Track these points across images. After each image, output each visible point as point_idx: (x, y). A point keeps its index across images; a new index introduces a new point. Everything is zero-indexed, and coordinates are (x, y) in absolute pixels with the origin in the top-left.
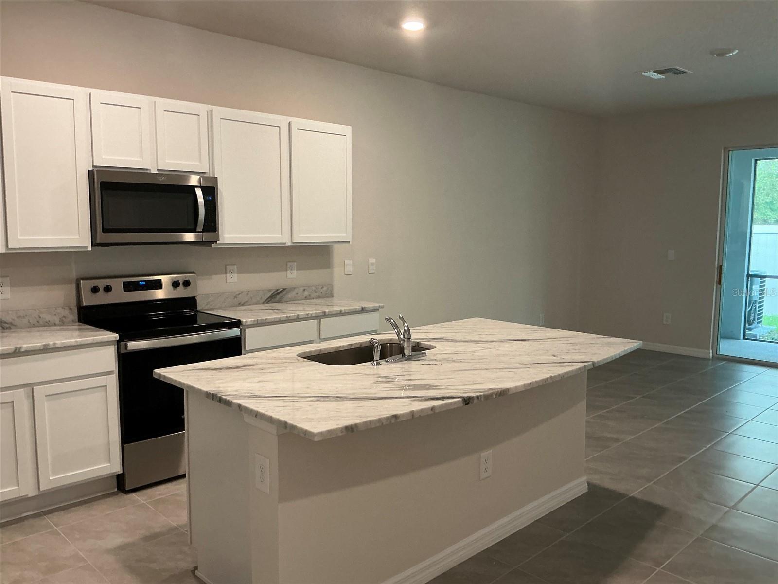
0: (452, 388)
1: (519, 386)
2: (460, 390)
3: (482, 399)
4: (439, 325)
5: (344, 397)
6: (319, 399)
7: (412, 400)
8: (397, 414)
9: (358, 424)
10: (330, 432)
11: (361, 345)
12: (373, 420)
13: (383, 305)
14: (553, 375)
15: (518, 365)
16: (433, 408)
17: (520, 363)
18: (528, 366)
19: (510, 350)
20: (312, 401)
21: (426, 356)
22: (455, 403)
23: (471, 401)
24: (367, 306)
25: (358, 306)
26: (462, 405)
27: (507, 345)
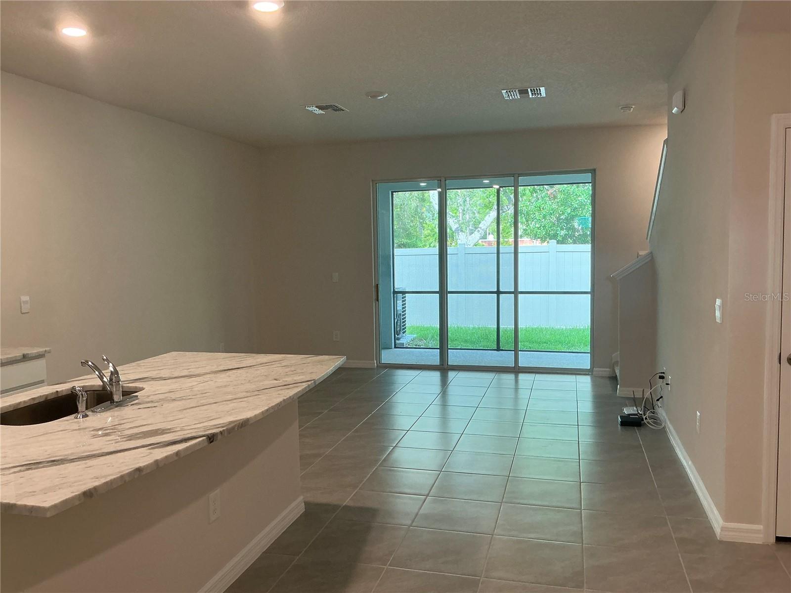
0: (189, 428)
1: (258, 414)
2: (198, 428)
3: (226, 434)
4: (134, 364)
5: (61, 459)
6: (28, 467)
7: (149, 449)
8: (141, 467)
9: (97, 486)
10: (65, 502)
11: (46, 398)
12: (114, 479)
13: (50, 350)
14: (285, 398)
15: (245, 394)
16: (177, 453)
17: (247, 392)
18: (257, 393)
19: (229, 380)
20: (20, 471)
21: (138, 399)
22: (199, 443)
23: (215, 437)
24: (29, 352)
25: (18, 353)
26: (206, 444)
27: (223, 375)
